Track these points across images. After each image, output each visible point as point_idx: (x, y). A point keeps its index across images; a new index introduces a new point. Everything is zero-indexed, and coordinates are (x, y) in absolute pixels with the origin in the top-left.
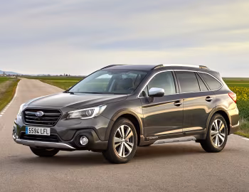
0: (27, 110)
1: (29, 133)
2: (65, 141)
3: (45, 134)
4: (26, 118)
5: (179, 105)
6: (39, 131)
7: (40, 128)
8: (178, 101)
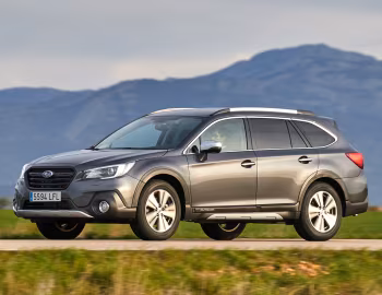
0: (31, 170)
1: (33, 199)
2: (80, 208)
3: (55, 200)
4: (30, 181)
5: (249, 166)
6: (47, 196)
7: (48, 193)
8: (249, 161)
